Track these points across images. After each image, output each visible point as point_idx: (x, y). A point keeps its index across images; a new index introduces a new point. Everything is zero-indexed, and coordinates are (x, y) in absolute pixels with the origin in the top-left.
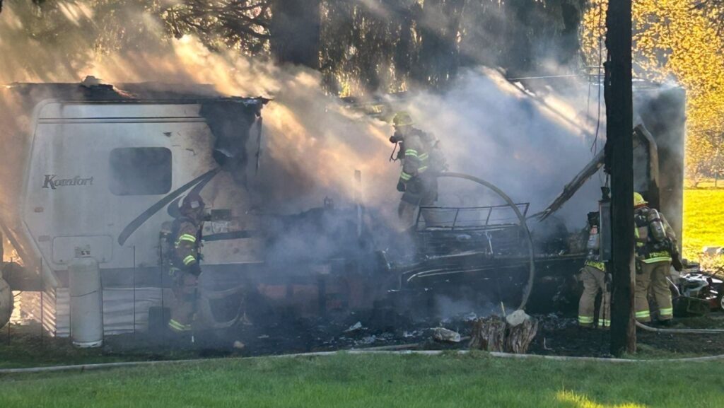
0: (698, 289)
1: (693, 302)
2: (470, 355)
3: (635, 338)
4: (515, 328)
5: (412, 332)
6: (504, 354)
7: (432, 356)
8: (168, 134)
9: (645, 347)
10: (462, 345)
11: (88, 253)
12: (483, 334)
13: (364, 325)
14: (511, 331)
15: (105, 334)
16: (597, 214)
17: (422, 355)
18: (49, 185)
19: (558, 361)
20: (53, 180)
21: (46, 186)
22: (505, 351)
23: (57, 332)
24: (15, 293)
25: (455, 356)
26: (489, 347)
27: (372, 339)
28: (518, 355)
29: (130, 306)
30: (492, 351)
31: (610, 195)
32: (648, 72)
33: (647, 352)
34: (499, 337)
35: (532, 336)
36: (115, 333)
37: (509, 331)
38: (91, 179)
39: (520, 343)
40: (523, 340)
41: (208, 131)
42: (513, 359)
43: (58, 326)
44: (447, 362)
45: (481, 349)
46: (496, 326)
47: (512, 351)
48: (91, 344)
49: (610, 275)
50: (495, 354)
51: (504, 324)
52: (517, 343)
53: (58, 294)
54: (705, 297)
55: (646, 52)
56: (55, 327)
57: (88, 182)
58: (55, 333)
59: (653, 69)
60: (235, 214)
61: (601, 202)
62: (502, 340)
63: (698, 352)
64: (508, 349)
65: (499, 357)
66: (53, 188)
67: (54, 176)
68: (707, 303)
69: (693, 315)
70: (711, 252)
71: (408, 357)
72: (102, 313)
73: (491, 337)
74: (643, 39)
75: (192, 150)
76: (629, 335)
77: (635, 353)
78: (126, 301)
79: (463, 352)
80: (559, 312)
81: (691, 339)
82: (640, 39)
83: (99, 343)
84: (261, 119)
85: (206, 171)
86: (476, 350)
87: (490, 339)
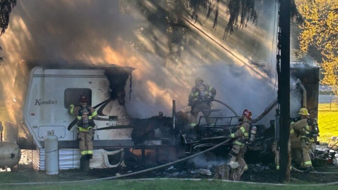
0: (323, 155)
1: (320, 160)
2: (213, 181)
3: (290, 175)
4: (234, 170)
5: (195, 171)
6: (228, 181)
7: (197, 181)
8: (90, 83)
9: (295, 179)
10: (211, 177)
11: (53, 133)
12: (220, 172)
13: (174, 167)
14: (232, 170)
15: (60, 169)
16: (273, 121)
17: (192, 181)
18: (37, 104)
19: (252, 184)
20: (40, 102)
21: (36, 104)
22: (229, 179)
23: (41, 168)
24: (22, 150)
25: (207, 181)
26: (222, 178)
27: (177, 173)
28: (235, 181)
29: (71, 157)
30: (223, 179)
31: (280, 113)
32: (330, 59)
33: (295, 181)
34: (227, 173)
35: (242, 173)
36: (65, 169)
37: (231, 171)
38: (56, 102)
39: (236, 176)
40: (237, 175)
41: (108, 81)
42: (232, 183)
43: (41, 165)
44: (202, 184)
45: (219, 178)
46: (226, 168)
47: (232, 180)
48: (54, 173)
49: (279, 148)
50: (224, 181)
51: (229, 168)
52: (235, 176)
53: (41, 151)
54: (325, 158)
55: (329, 51)
56: (40, 165)
57: (55, 103)
58: (39, 168)
59: (332, 58)
60: (119, 118)
61: (276, 116)
62: (228, 175)
63: (318, 182)
64: (231, 178)
65: (227, 182)
66: (39, 105)
67: (40, 100)
68: (326, 161)
69: (320, 166)
70: (334, 139)
71: (186, 181)
72: (59, 160)
73: (223, 173)
74: (328, 45)
75: (101, 90)
76: (287, 174)
77: (289, 181)
78: (70, 155)
79: (211, 179)
80: (261, 164)
81: (317, 176)
82: (326, 45)
83: (57, 173)
84: (131, 77)
85: (107, 99)
86: (217, 179)
87: (223, 174)
